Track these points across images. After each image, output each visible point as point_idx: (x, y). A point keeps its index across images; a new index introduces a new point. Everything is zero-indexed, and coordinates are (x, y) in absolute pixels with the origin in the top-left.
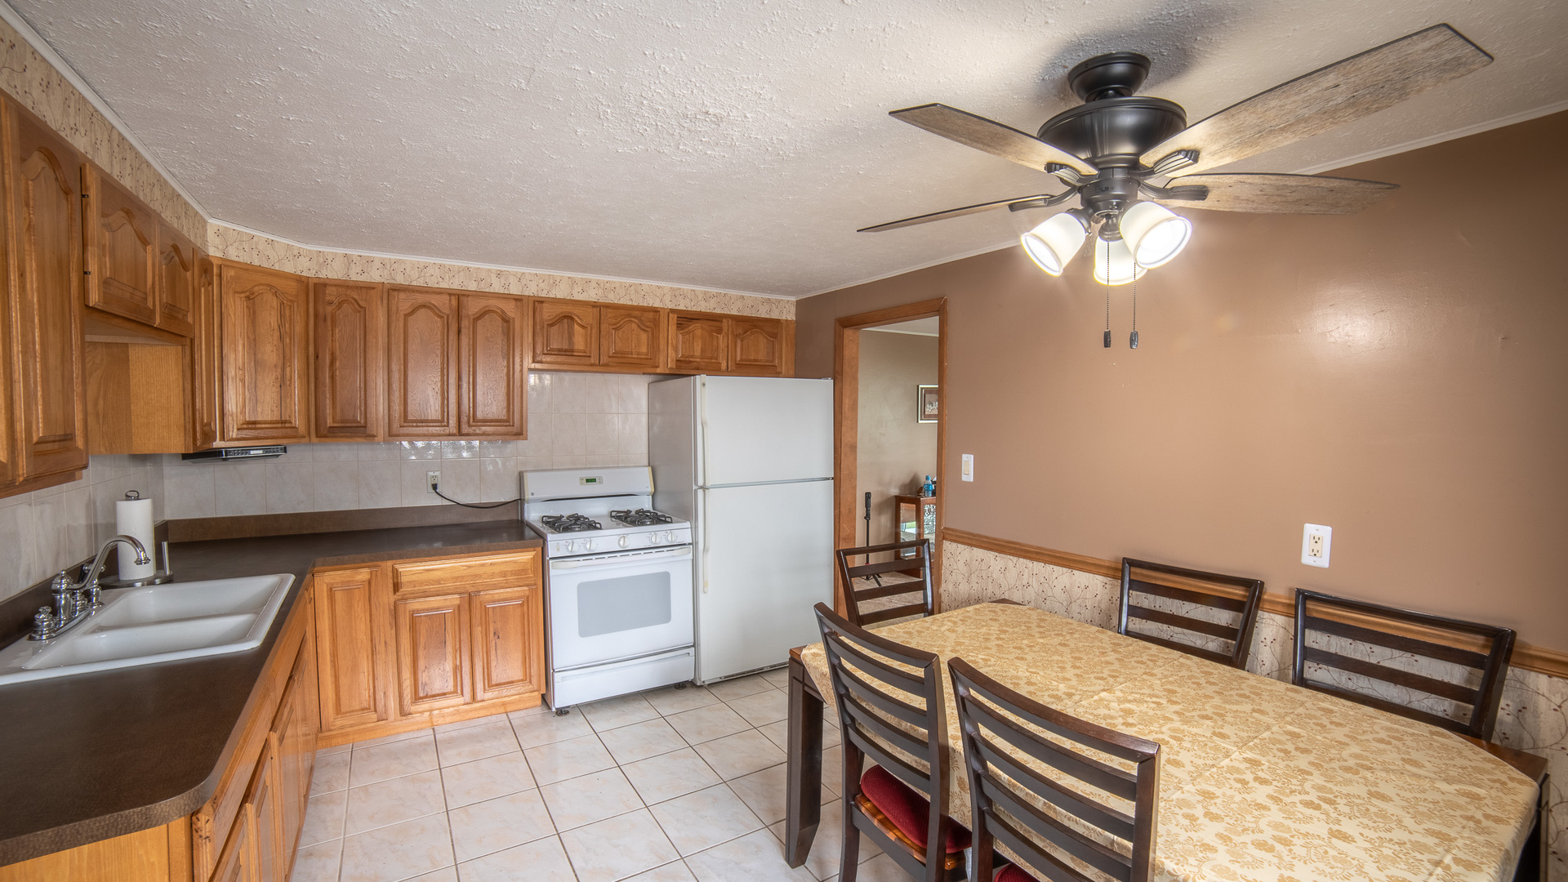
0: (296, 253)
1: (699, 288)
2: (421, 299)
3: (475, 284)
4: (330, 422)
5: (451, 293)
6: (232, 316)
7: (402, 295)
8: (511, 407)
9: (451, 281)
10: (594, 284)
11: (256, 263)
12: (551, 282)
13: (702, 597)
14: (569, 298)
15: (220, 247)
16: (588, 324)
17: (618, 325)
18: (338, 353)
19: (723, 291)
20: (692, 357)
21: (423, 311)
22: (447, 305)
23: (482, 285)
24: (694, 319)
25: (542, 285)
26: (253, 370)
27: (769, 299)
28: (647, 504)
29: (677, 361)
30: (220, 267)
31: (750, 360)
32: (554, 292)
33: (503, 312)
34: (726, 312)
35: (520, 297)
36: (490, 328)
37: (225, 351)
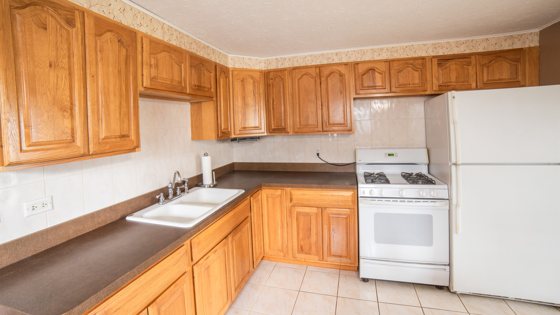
0: (260, 62)
1: (451, 40)
2: (304, 71)
3: (326, 61)
4: (273, 127)
5: (316, 67)
6: (236, 88)
7: (297, 71)
8: (346, 117)
9: (316, 61)
10: (385, 50)
11: (245, 68)
12: (362, 53)
13: (455, 236)
14: (372, 60)
15: (233, 64)
16: (383, 71)
17: (400, 70)
18: (275, 99)
19: (470, 39)
20: (450, 82)
21: (305, 76)
22: (315, 72)
23: (330, 61)
24: (449, 59)
25: (358, 56)
26: (244, 108)
27: (511, 36)
28: (424, 170)
29: (439, 86)
30: (232, 71)
31: (495, 80)
32: (364, 58)
33: (339, 71)
34: (474, 51)
35: (347, 63)
36: (334, 81)
37: (234, 101)
